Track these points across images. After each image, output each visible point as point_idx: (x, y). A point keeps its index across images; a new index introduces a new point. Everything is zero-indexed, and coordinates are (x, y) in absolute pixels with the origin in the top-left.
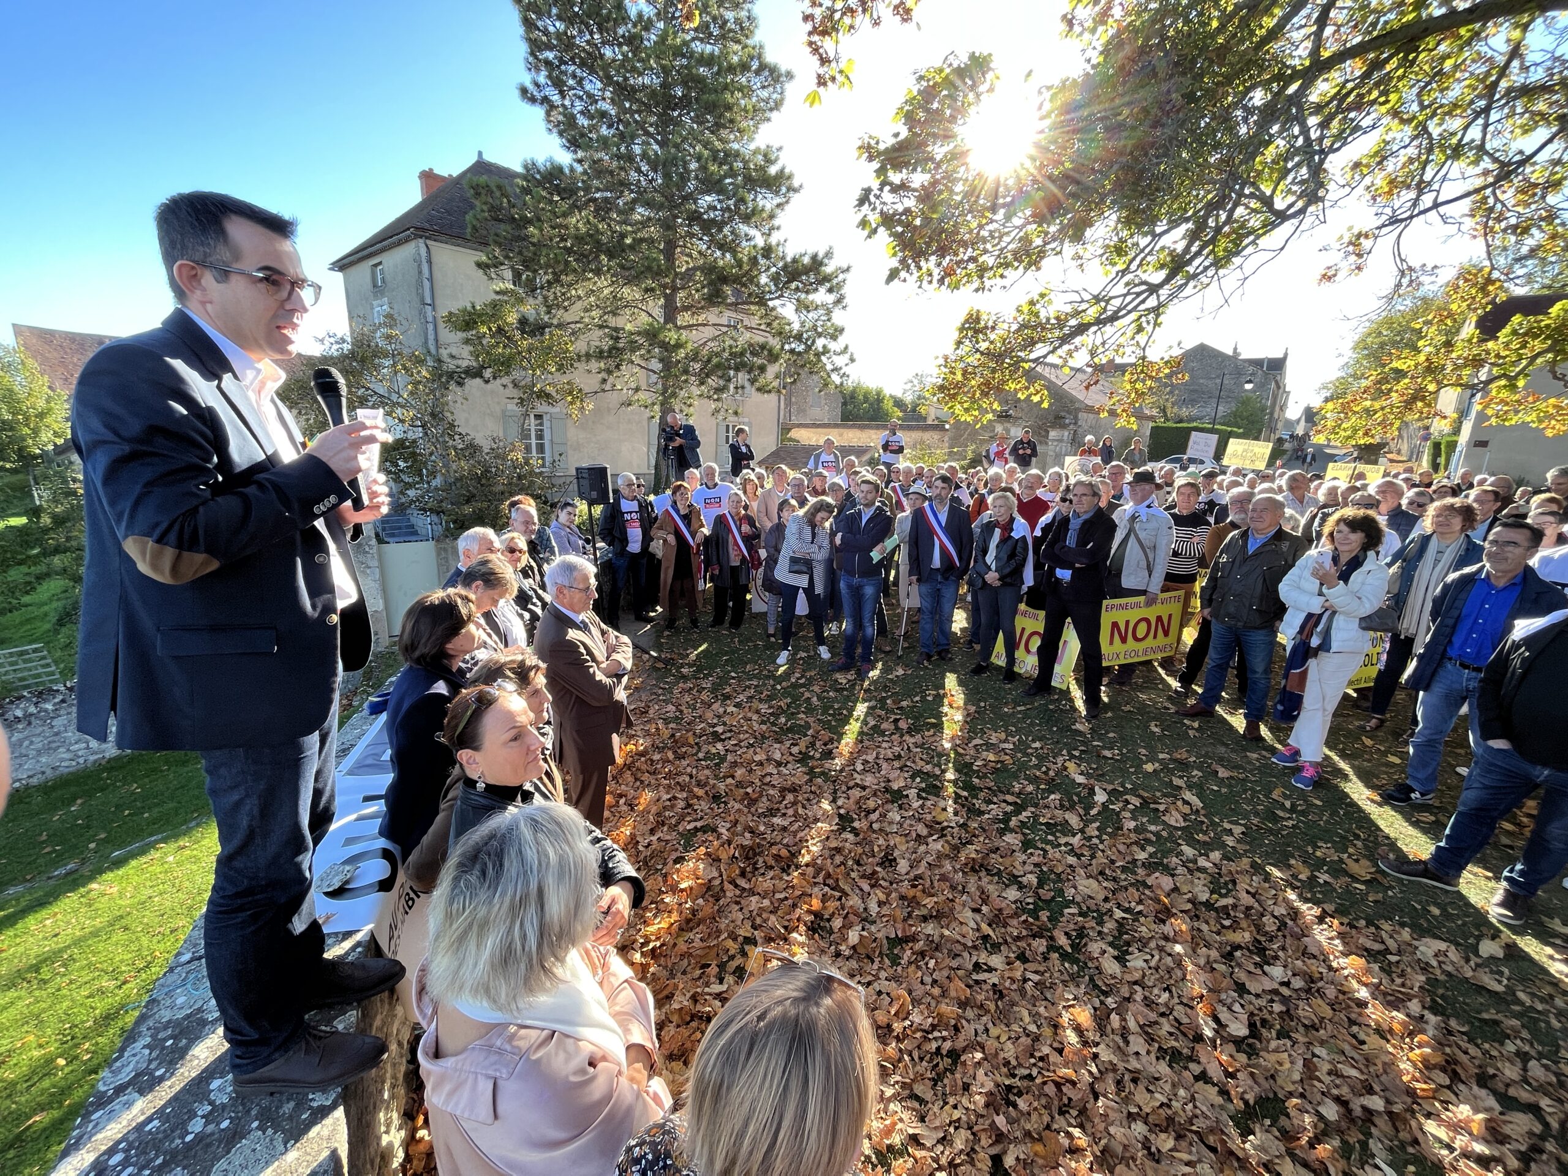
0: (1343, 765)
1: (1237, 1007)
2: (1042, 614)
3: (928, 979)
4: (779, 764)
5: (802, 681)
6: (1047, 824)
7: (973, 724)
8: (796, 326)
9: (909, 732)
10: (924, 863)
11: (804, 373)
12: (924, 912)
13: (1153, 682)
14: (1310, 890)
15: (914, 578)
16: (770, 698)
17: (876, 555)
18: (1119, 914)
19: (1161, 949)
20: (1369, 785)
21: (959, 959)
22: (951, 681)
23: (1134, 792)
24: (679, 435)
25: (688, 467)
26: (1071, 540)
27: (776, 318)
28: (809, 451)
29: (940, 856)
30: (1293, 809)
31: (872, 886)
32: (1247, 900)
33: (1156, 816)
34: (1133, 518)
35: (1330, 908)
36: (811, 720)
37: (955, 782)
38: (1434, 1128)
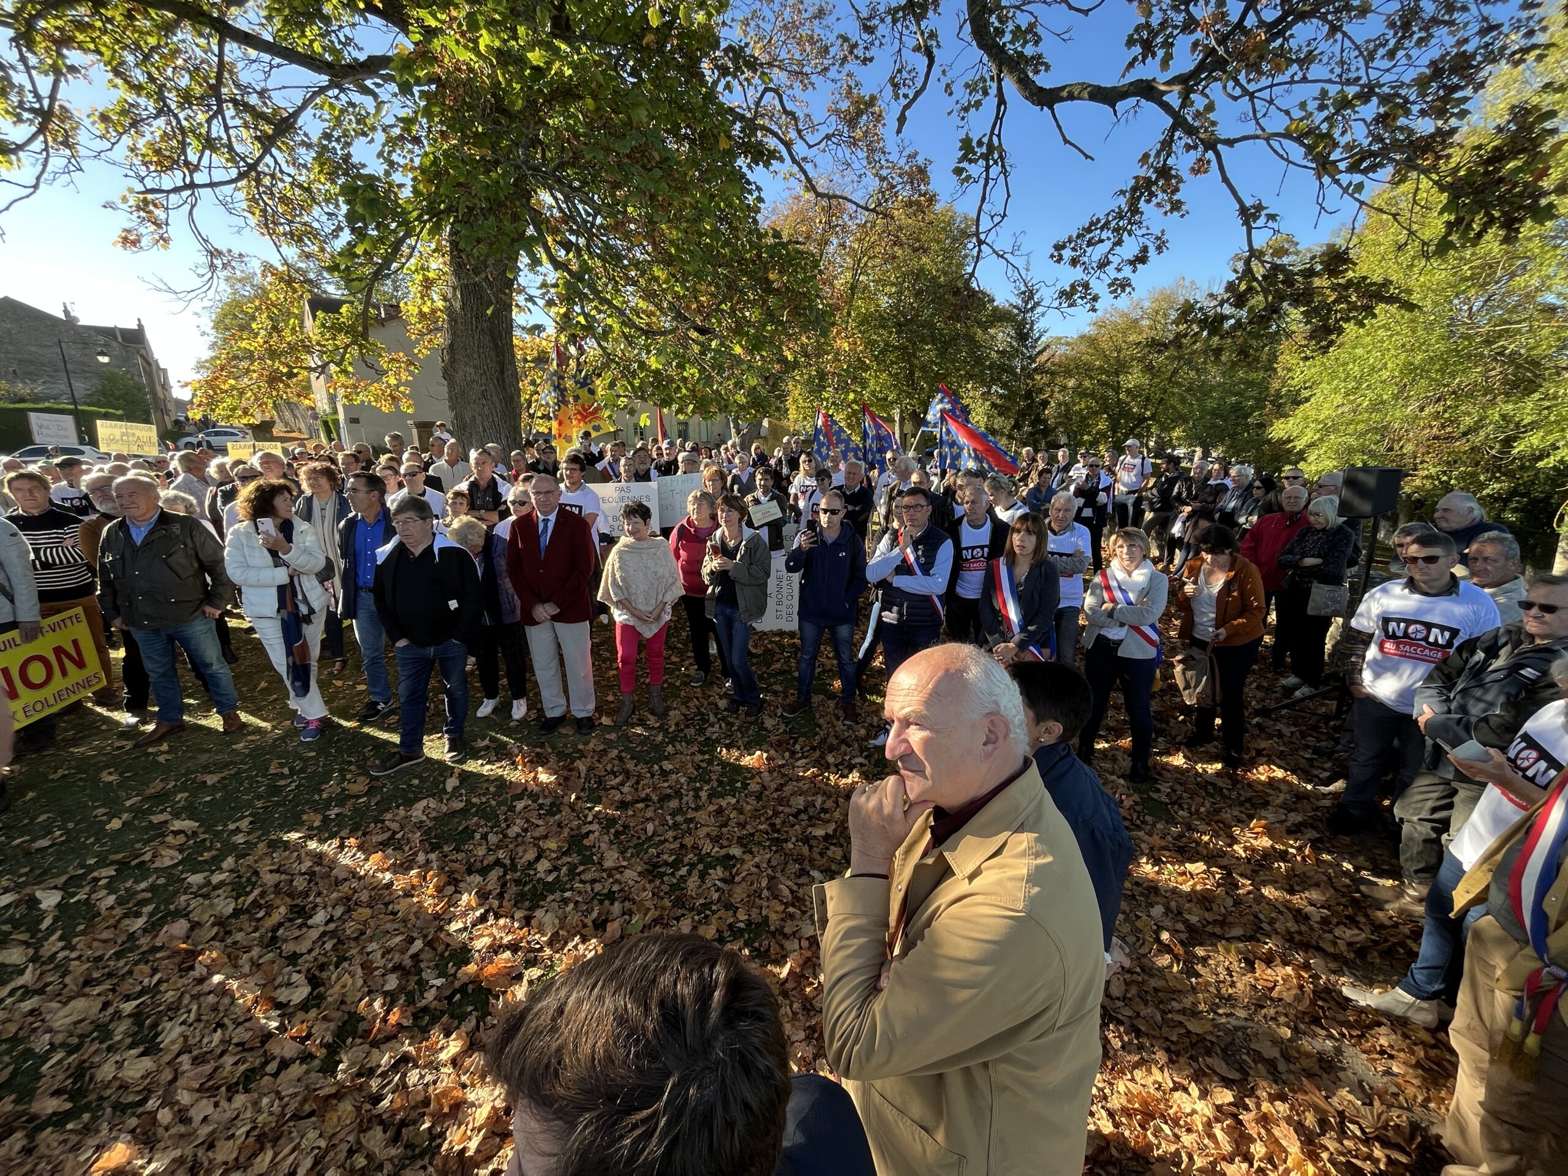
1: (295, 977)
14: (324, 832)
18: (129, 1006)
32: (269, 879)
33: (142, 871)
35: (345, 832)
38: (454, 926)
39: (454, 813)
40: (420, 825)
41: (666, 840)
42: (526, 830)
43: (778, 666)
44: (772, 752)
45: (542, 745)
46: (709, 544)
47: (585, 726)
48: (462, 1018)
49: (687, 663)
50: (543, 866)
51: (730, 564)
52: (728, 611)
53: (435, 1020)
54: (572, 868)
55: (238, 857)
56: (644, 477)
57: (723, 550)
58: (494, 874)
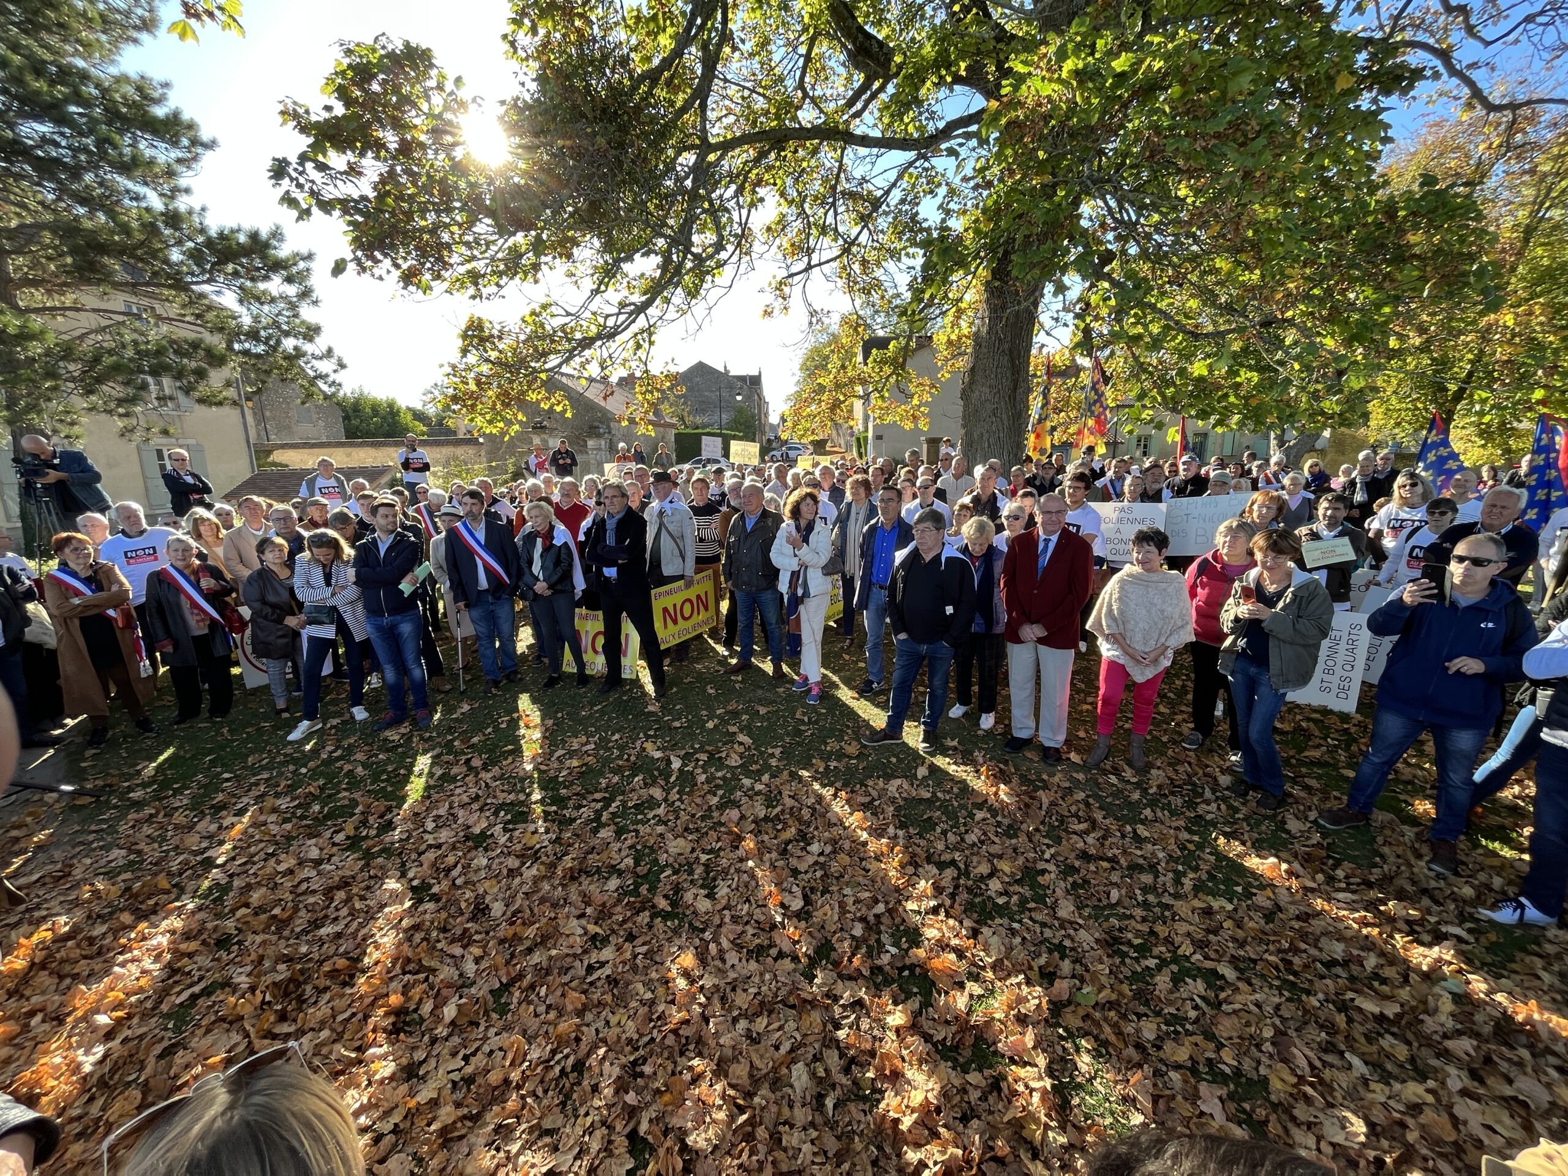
0: (835, 678)
1: (795, 889)
2: (600, 613)
3: (542, 1009)
4: (317, 863)
5: (339, 752)
6: (635, 806)
7: (552, 738)
8: (247, 321)
9: (485, 768)
10: (520, 895)
11: (272, 380)
12: (527, 944)
13: (706, 652)
14: (826, 777)
15: (461, 604)
16: (291, 788)
17: (406, 587)
18: (704, 858)
19: (738, 871)
20: (851, 688)
21: (572, 972)
22: (524, 702)
23: (702, 750)
24: (54, 467)
25: (82, 509)
26: (610, 540)
27: (210, 308)
28: (299, 476)
29: (536, 880)
30: (810, 722)
31: (464, 947)
32: (789, 802)
33: (720, 763)
34: (661, 513)
35: (838, 785)
36: (357, 795)
37: (542, 801)
38: (911, 906)
39: (921, 800)
40: (893, 800)
41: (1131, 917)
42: (982, 842)
43: (1315, 754)
44: (1296, 866)
45: (1006, 763)
46: (1236, 584)
47: (1051, 756)
48: (909, 995)
49: (1179, 717)
50: (995, 885)
51: (1265, 613)
52: (1253, 670)
53: (888, 982)
54: (1023, 901)
55: (773, 776)
56: (1156, 497)
57: (1257, 594)
58: (950, 873)
